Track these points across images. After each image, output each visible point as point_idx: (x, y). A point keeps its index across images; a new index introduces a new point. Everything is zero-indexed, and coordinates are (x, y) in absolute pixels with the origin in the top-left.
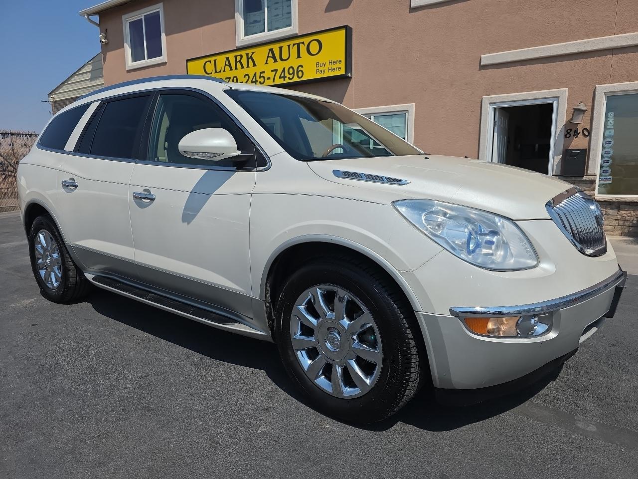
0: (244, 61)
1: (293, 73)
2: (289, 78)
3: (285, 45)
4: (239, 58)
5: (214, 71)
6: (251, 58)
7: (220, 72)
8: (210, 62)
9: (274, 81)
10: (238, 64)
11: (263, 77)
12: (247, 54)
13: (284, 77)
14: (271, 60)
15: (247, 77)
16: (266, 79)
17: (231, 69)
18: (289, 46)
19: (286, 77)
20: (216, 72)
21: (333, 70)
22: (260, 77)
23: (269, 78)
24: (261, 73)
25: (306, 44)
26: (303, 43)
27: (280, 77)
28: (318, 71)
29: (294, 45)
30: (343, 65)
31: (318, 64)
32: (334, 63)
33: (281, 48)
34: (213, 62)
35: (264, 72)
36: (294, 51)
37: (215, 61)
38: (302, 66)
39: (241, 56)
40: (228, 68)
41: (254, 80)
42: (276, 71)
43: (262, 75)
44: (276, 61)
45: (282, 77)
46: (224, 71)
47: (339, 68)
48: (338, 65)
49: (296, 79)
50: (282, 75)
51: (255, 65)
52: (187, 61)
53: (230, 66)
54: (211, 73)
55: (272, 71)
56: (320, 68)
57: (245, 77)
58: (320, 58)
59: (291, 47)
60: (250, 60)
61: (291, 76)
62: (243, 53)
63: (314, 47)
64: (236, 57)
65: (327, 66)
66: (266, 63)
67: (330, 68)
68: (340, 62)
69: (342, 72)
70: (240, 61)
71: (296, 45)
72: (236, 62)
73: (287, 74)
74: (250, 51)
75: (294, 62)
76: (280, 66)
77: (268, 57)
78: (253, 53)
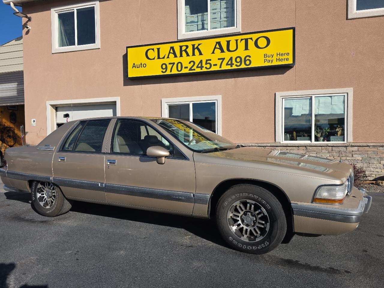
0: (190, 50)
1: (241, 61)
2: (236, 65)
3: (232, 39)
4: (184, 48)
5: (157, 57)
6: (197, 48)
7: (164, 58)
8: (153, 49)
9: (220, 67)
10: (184, 53)
11: (210, 64)
12: (193, 46)
13: (232, 65)
14: (218, 51)
15: (192, 63)
16: (212, 65)
17: (176, 56)
18: (237, 41)
19: (233, 64)
20: (159, 58)
21: (281, 60)
22: (206, 64)
23: (215, 65)
24: (207, 60)
25: (254, 40)
26: (251, 39)
27: (227, 64)
28: (266, 60)
29: (242, 40)
30: (291, 57)
31: (265, 56)
32: (282, 55)
33: (228, 42)
34: (156, 50)
35: (210, 60)
36: (242, 45)
37: (158, 49)
38: (250, 57)
39: (187, 47)
40: (172, 56)
41: (200, 65)
42: (223, 59)
43: (208, 62)
44: (222, 51)
45: (229, 65)
46: (168, 57)
47: (287, 59)
48: (286, 57)
49: (243, 66)
50: (230, 63)
51: (201, 54)
52: (127, 47)
53: (174, 53)
54: (154, 59)
55: (219, 59)
56: (268, 58)
57: (190, 63)
58: (268, 51)
59: (239, 41)
60: (196, 51)
61: (238, 64)
62: (189, 44)
63: (262, 42)
64: (181, 47)
65: (275, 57)
66: (213, 53)
67: (278, 59)
68: (288, 54)
69: (290, 62)
70: (185, 51)
71: (244, 40)
72: (181, 51)
73: (234, 62)
74: (196, 43)
75: (241, 53)
76: (227, 55)
77: (215, 48)
78: (199, 45)
